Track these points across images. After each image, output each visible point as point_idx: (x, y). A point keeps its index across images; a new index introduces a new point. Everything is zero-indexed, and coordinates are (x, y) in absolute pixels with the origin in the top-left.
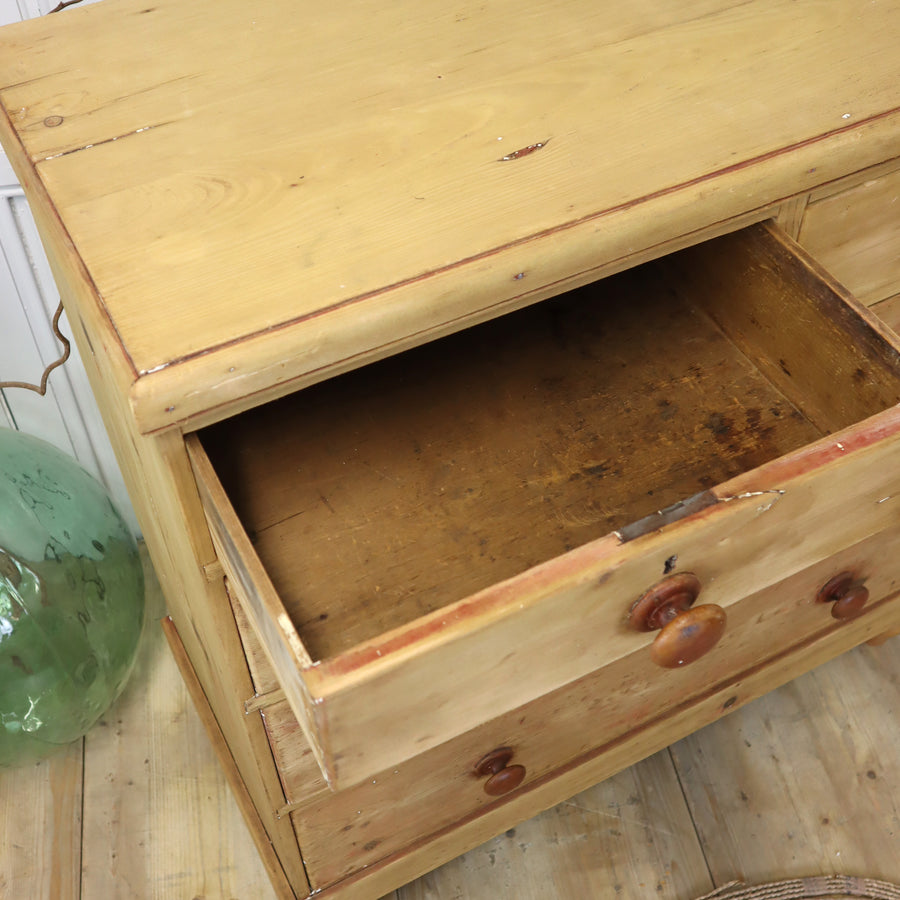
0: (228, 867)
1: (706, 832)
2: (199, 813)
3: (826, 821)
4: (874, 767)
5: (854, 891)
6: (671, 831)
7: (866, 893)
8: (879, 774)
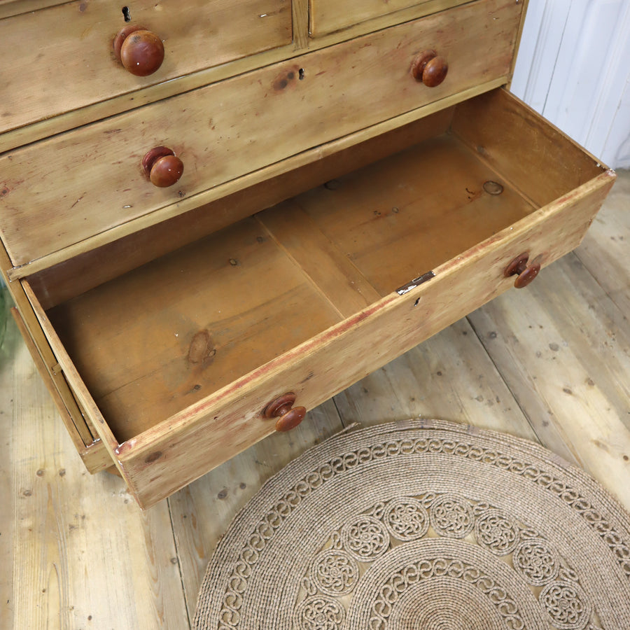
0: (59, 453)
1: (343, 411)
2: (43, 425)
3: (413, 399)
4: (441, 370)
5: (425, 426)
6: (323, 412)
7: (432, 427)
8: (443, 372)
